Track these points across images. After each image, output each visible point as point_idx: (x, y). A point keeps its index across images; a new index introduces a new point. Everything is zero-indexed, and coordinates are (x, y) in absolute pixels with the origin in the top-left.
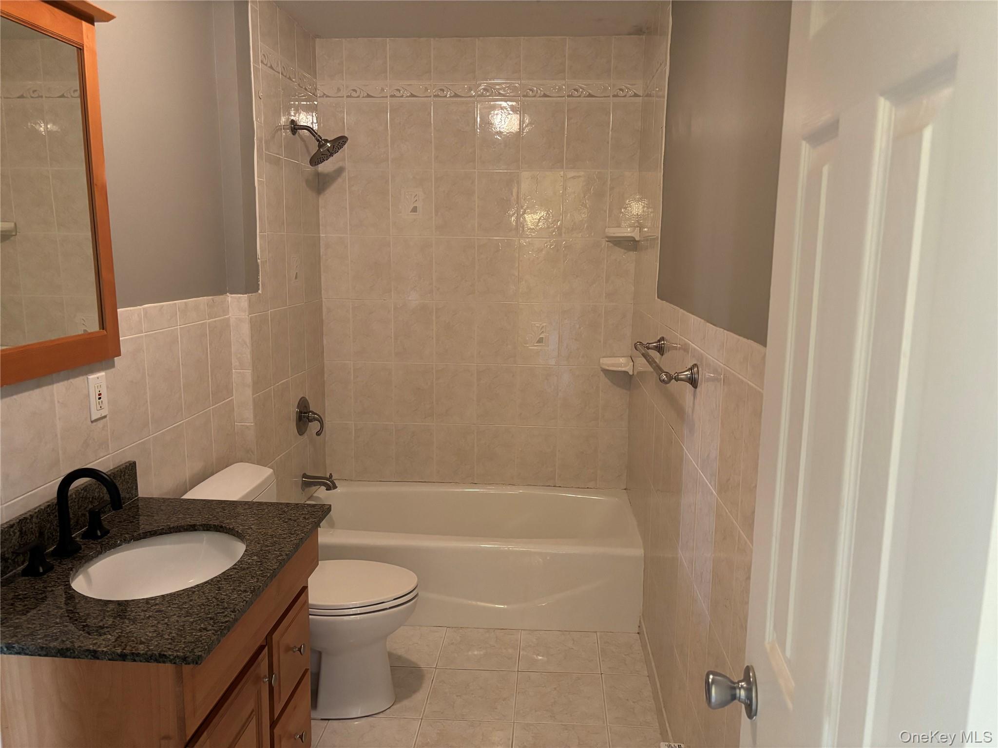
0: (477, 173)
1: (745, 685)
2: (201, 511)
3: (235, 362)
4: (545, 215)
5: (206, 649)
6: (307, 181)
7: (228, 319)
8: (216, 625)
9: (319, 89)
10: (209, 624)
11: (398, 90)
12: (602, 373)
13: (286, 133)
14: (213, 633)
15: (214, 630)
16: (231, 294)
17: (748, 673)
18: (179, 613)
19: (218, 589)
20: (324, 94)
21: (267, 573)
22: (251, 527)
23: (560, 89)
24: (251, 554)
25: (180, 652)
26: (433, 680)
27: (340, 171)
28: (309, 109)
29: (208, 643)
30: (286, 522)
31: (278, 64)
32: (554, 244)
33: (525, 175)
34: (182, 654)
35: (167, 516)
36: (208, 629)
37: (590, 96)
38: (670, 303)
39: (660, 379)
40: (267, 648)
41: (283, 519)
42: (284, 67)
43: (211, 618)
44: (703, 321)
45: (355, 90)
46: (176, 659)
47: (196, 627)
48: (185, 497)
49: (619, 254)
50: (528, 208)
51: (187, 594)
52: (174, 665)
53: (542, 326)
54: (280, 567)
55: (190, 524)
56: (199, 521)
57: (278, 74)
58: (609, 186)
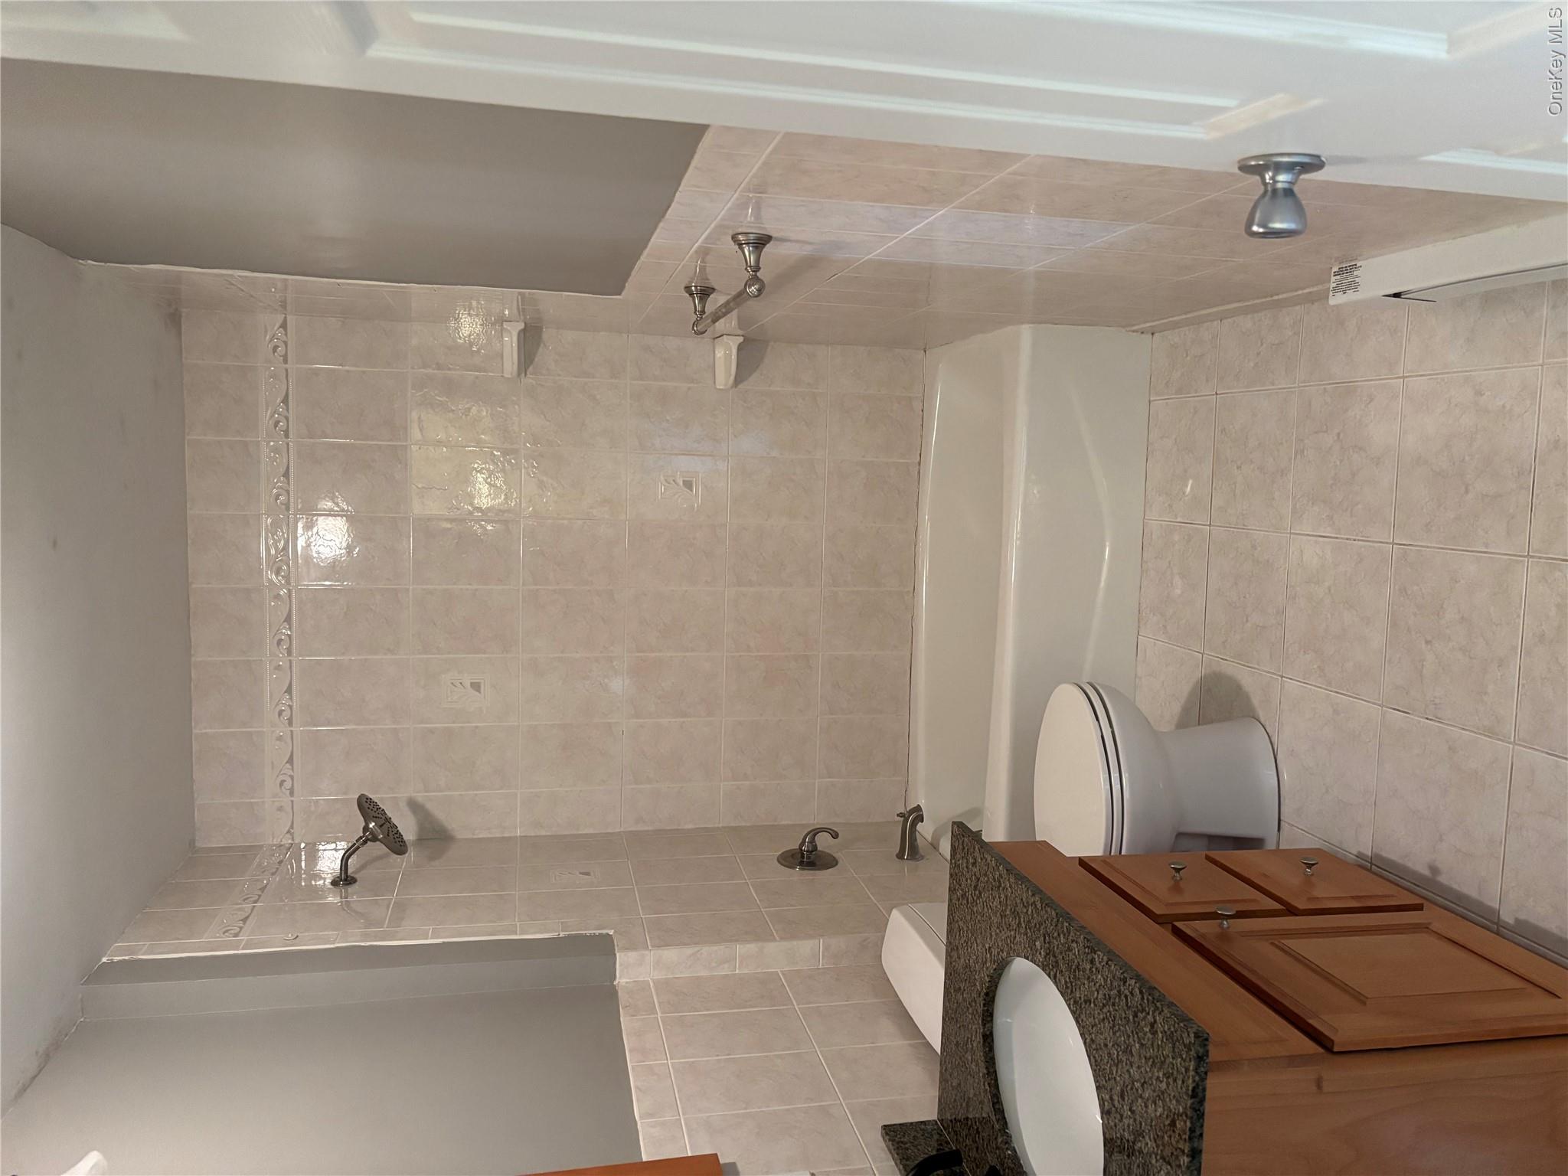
0: (415, 586)
1: (1270, 174)
2: (961, 1024)
3: (725, 970)
4: (482, 475)
5: (1185, 1025)
6: (432, 858)
7: (656, 983)
8: (1147, 1009)
9: (279, 840)
10: (1144, 1018)
11: (280, 713)
12: (740, 386)
13: (353, 894)
14: (1160, 1013)
15: (1154, 1012)
16: (614, 978)
17: (1252, 168)
18: (1126, 1064)
19: (1088, 1004)
20: (288, 832)
21: (1062, 927)
22: (987, 948)
23: (276, 450)
24: (1031, 950)
25: (1190, 1066)
26: (1222, 659)
27: (414, 806)
28: (313, 856)
29: (1175, 1022)
30: (980, 893)
31: (239, 909)
32: (531, 461)
33: (417, 508)
34: (1193, 1063)
35: (969, 1077)
36: (1152, 1020)
37: (285, 401)
38: (628, 275)
39: (756, 296)
40: (1176, 924)
41: (975, 898)
42: (245, 900)
43: (1135, 1016)
44: (661, 225)
45: (282, 783)
46: (1199, 1071)
47: (1148, 1040)
48: (938, 1048)
49: (546, 355)
50: (472, 504)
51: (1094, 1052)
52: (1209, 1074)
53: (664, 483)
54: (1054, 906)
55: (982, 1042)
56: (977, 1028)
57: (256, 909)
58: (435, 371)
